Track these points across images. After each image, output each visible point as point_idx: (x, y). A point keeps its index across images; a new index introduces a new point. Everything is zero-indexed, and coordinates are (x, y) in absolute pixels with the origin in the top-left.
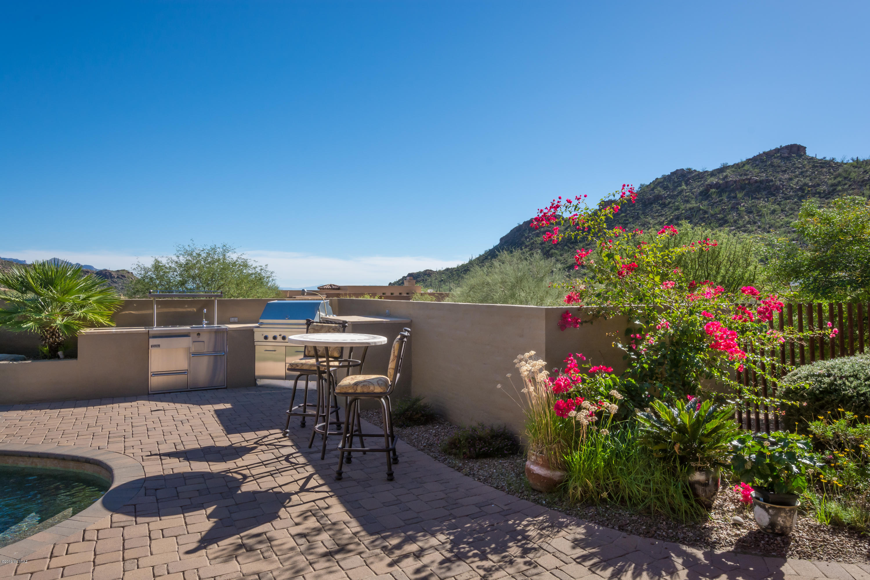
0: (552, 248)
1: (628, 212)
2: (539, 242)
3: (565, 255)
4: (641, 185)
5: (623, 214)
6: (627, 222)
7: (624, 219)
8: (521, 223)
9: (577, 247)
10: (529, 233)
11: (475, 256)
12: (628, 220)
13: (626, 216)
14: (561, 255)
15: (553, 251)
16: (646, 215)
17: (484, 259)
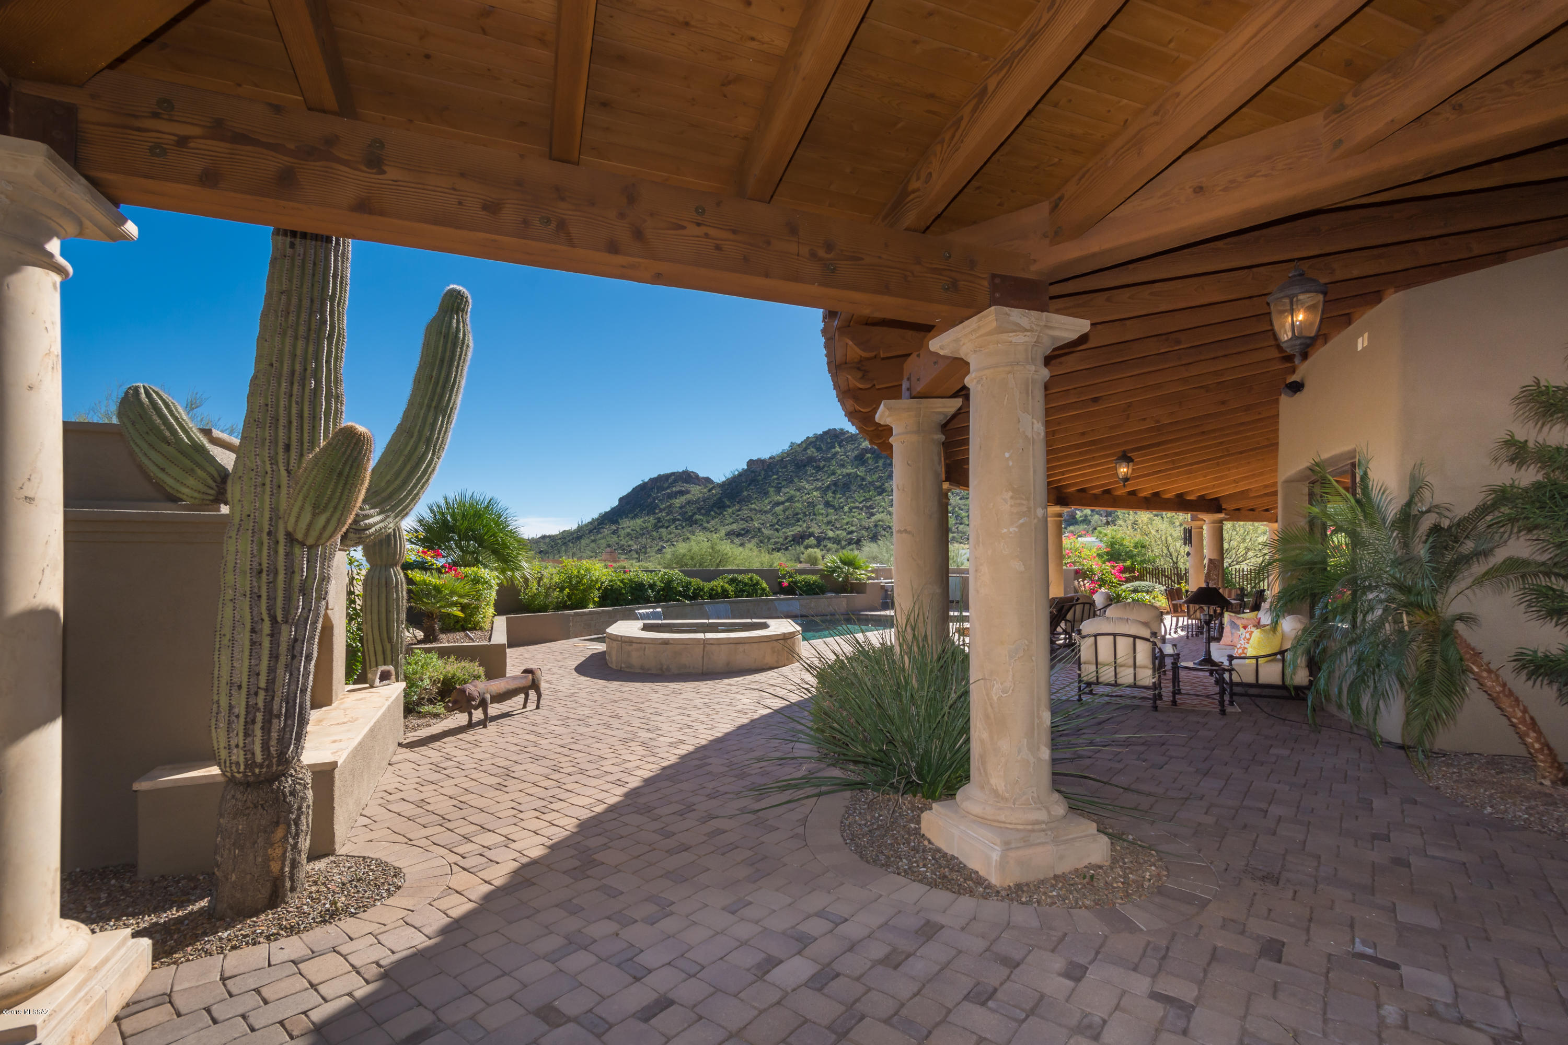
0: (695, 514)
1: (780, 474)
2: (678, 505)
3: (713, 522)
5: (775, 476)
6: (780, 486)
7: (776, 481)
8: (646, 480)
9: (725, 513)
10: (658, 492)
11: (588, 519)
12: (781, 484)
13: (778, 479)
14: (708, 522)
15: (698, 517)
16: (800, 479)
17: (599, 524)
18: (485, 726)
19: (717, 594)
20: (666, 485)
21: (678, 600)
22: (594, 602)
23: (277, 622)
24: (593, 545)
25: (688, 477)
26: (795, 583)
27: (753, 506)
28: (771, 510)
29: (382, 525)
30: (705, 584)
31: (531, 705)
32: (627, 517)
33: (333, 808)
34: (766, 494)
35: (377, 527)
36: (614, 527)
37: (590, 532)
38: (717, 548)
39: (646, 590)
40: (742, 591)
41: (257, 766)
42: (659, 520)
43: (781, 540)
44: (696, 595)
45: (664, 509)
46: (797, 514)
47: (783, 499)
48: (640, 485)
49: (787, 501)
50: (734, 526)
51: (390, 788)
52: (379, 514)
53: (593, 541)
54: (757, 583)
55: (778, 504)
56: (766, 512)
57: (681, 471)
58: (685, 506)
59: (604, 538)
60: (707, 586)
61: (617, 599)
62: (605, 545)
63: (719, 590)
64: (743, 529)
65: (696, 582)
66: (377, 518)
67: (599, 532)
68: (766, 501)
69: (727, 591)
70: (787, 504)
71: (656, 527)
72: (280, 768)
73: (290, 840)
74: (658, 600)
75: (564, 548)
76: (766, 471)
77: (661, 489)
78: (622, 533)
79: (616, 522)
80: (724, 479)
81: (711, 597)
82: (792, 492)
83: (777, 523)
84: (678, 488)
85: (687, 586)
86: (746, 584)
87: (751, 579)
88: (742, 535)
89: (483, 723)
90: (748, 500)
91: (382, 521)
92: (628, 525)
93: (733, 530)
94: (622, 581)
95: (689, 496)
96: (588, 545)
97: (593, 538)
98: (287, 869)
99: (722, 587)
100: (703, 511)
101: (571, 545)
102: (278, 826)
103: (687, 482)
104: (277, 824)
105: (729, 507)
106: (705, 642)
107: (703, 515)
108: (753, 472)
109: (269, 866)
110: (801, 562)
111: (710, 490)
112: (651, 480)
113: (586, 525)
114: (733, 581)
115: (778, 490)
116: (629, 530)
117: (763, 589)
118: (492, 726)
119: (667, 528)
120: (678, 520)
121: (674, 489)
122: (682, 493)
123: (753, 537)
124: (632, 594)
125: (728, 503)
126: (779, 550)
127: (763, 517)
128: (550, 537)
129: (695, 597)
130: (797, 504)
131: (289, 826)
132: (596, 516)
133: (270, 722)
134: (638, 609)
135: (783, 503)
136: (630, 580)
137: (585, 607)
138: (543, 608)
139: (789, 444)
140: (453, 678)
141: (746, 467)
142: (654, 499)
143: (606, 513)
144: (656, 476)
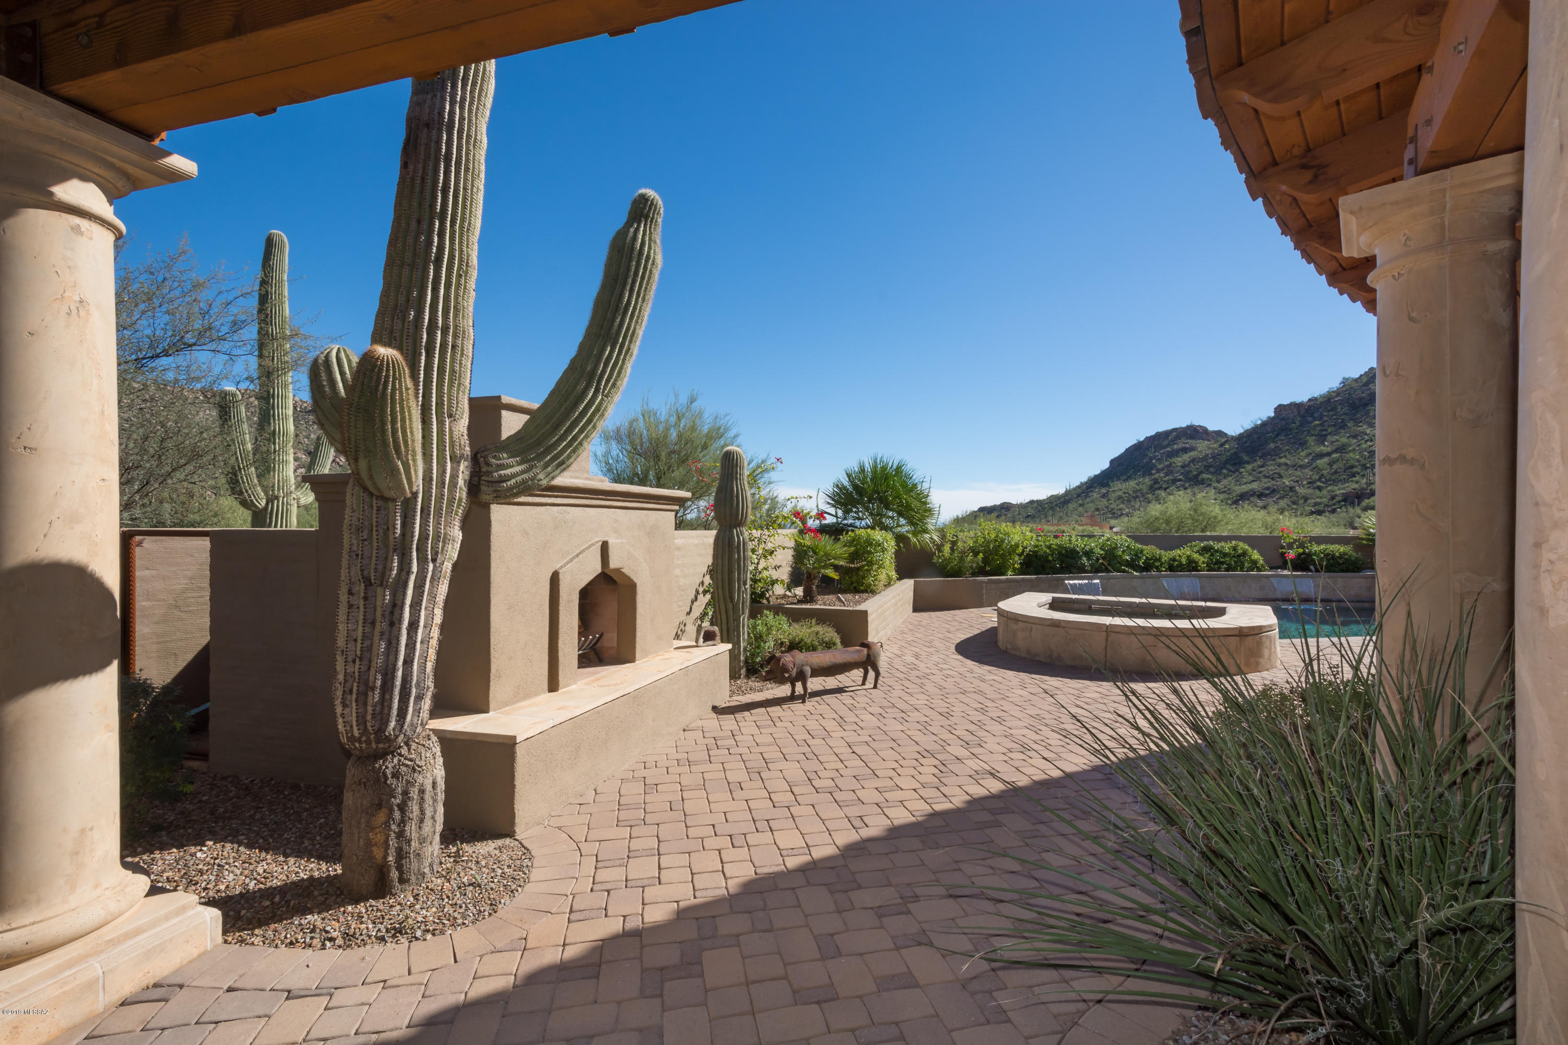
0: (1202, 472)
1: (1326, 418)
2: (1180, 464)
3: (1225, 482)
4: (1344, 378)
5: (1317, 422)
6: (1324, 433)
7: (1319, 428)
8: (1142, 439)
9: (1242, 470)
10: (1155, 451)
11: (1075, 483)
12: (1326, 430)
13: (1321, 425)
14: (1218, 482)
15: (1204, 476)
16: (1357, 422)
17: (1088, 488)
18: (804, 702)
19: (1181, 564)
20: (1165, 443)
21: (1124, 571)
22: (1014, 569)
23: (371, 584)
24: (1081, 509)
25: (1194, 432)
26: (1310, 555)
27: (1283, 460)
28: (1310, 464)
29: (525, 476)
30: (1163, 552)
31: (870, 683)
32: (1119, 479)
33: (514, 786)
34: (1303, 444)
35: (519, 479)
36: (1104, 490)
37: (1079, 496)
38: (1204, 509)
39: (1080, 558)
40: (1218, 562)
41: (356, 741)
42: (1156, 481)
43: (1325, 500)
44: (1150, 566)
45: (1162, 469)
46: (1352, 467)
47: (1329, 449)
48: (1134, 445)
49: (1336, 451)
50: (1255, 486)
51: (650, 760)
52: (519, 464)
53: (1081, 505)
54: (1244, 554)
55: (1321, 456)
56: (1302, 467)
57: (1184, 425)
58: (1188, 465)
59: (1092, 502)
60: (1166, 555)
61: (1043, 567)
62: (1093, 509)
63: (1184, 561)
64: (1267, 489)
65: (1150, 550)
66: (518, 469)
67: (1086, 497)
68: (1303, 454)
69: (1196, 563)
70: (1335, 456)
71: (1152, 489)
72: (381, 746)
73: (393, 827)
74: (1096, 570)
75: (1051, 512)
76: (1303, 417)
77: (1159, 447)
78: (1113, 496)
79: (1107, 485)
80: (1242, 431)
81: (1171, 568)
82: (1344, 440)
83: (1319, 480)
84: (1181, 446)
85: (1137, 554)
86: (1225, 555)
87: (1235, 549)
88: (1266, 496)
89: (803, 698)
90: (1276, 453)
91: (523, 472)
92: (1119, 487)
93: (1253, 490)
94: (1049, 547)
95: (1193, 454)
96: (1075, 509)
97: (1080, 502)
98: (390, 858)
99: (1188, 557)
100: (1212, 469)
101: (1058, 509)
102: (380, 809)
103: (1191, 437)
104: (379, 806)
105: (1248, 463)
106: (1109, 629)
107: (1212, 473)
108: (1283, 419)
109: (372, 852)
110: (1355, 528)
111: (1221, 445)
112: (1148, 439)
113: (1074, 489)
114: (1205, 550)
115: (1322, 439)
116: (1120, 493)
117: (1255, 562)
118: (811, 703)
119: (1165, 489)
120: (1180, 480)
121: (1175, 447)
122: (1185, 450)
123: (1282, 498)
124: (1062, 562)
125: (1246, 458)
126: (1319, 513)
127: (1298, 473)
128: (1037, 501)
129: (1147, 567)
130: (1351, 455)
131: (391, 810)
132: (1085, 479)
133: (366, 695)
134: (1069, 579)
135: (1329, 454)
136: (1060, 546)
137: (1004, 574)
138: (957, 573)
139: (1340, 380)
140: (800, 643)
141: (1272, 414)
142: (1151, 459)
143: (1096, 476)
144: (1153, 433)
